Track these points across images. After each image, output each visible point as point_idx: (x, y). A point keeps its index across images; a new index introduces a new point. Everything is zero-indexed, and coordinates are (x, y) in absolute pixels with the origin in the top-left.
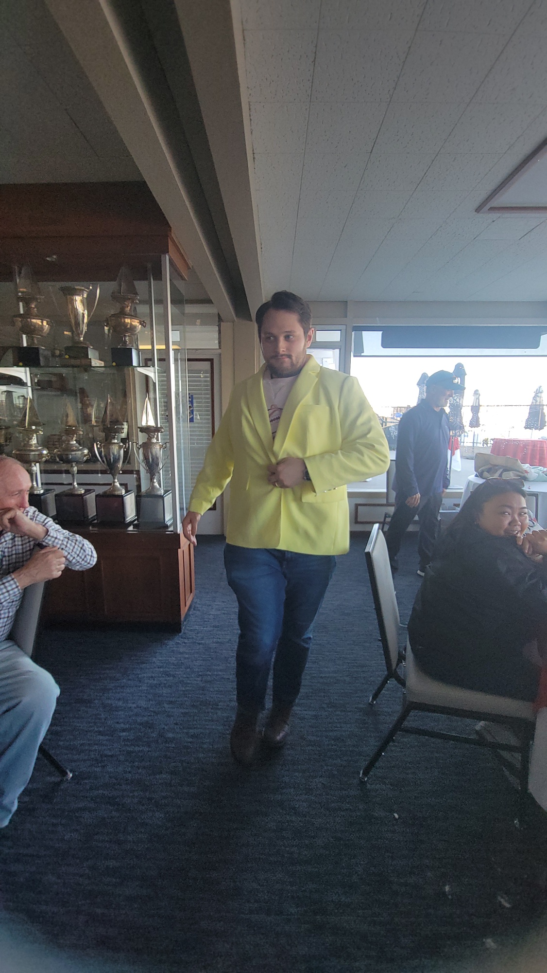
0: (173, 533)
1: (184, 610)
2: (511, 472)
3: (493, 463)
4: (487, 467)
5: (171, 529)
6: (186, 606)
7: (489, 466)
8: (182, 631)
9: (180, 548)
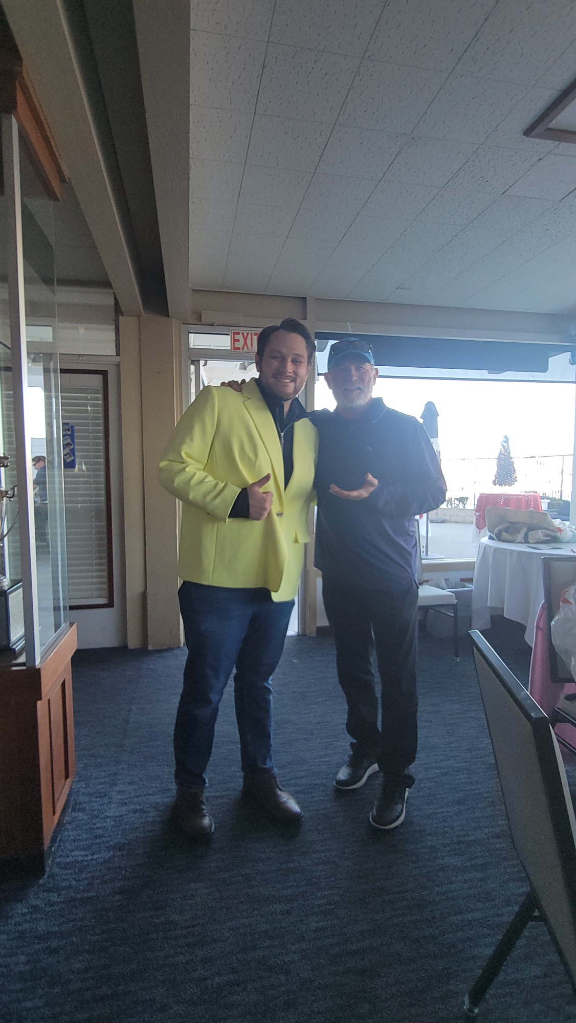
0: (24, 668)
1: (49, 823)
2: (540, 532)
3: (510, 520)
4: (504, 526)
5: (22, 659)
6: (54, 813)
7: (508, 525)
8: (47, 869)
9: (41, 699)
